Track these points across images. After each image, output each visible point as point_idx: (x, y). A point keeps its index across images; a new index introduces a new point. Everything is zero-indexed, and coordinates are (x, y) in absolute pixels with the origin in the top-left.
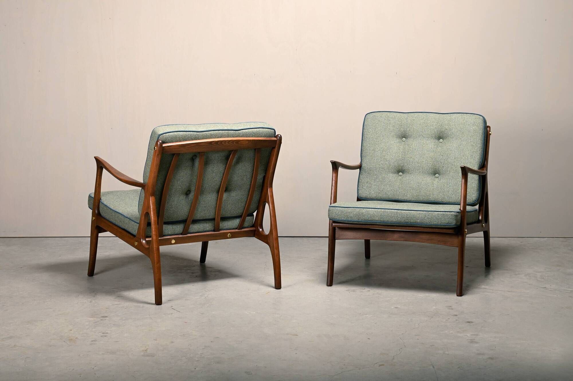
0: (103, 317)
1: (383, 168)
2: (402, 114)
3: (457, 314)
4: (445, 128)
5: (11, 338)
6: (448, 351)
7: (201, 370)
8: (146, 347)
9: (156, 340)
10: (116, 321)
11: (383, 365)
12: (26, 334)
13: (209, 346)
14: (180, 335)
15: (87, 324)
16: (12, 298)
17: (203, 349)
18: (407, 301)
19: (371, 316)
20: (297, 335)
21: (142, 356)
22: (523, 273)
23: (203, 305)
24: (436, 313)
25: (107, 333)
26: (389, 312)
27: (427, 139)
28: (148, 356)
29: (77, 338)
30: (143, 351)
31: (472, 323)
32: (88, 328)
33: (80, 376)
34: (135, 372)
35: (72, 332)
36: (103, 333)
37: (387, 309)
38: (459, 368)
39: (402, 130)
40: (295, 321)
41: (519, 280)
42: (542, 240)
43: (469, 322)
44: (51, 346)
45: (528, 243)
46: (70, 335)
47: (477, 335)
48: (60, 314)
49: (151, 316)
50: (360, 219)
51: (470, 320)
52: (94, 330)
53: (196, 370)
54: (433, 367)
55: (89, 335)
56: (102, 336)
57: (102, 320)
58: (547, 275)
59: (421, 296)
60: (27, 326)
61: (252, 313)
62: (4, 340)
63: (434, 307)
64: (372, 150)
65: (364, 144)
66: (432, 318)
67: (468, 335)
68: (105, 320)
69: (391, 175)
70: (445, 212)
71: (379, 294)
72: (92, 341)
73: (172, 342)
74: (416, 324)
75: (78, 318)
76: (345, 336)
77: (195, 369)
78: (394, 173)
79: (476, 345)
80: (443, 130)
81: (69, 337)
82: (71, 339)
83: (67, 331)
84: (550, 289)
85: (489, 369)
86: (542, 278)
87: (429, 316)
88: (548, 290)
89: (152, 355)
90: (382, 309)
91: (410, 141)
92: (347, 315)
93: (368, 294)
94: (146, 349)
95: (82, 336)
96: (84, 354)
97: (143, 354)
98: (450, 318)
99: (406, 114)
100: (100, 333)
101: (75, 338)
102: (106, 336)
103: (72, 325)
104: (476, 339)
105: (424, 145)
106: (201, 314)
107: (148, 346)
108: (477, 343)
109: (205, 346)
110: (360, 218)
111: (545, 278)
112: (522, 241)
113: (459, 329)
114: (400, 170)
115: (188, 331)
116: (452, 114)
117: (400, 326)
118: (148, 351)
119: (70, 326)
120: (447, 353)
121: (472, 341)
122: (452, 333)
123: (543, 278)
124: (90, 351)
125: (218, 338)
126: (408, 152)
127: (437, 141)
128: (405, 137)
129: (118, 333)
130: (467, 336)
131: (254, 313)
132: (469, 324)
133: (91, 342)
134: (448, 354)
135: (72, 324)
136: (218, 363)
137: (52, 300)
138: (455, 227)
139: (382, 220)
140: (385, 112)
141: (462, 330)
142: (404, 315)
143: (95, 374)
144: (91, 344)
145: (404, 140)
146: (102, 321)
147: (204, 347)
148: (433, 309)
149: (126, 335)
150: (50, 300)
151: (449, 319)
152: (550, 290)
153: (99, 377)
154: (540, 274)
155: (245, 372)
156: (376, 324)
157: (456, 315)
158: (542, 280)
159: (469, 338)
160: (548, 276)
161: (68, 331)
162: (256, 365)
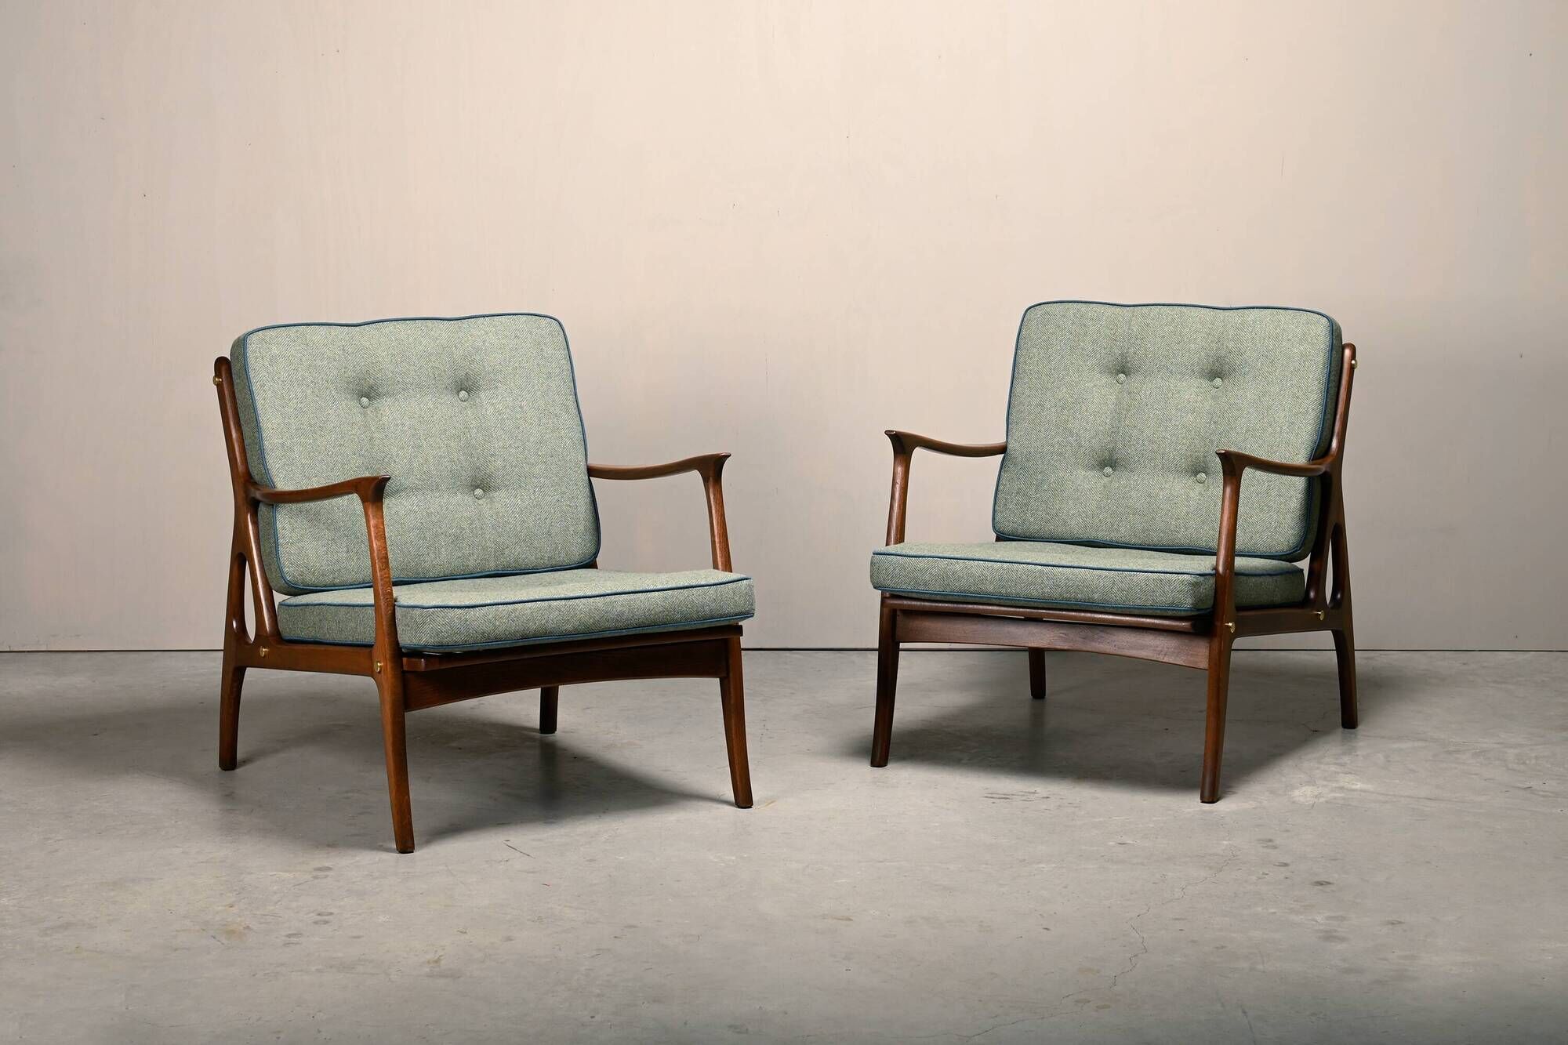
0: (320, 869)
1: (1060, 454)
2: (1118, 309)
3: (1288, 862)
4: (1227, 347)
5: (67, 926)
6: (1263, 963)
7: (609, 1021)
8: (436, 951)
9: (465, 933)
10: (354, 880)
11: (1109, 1007)
12: (109, 915)
13: (609, 950)
14: (528, 920)
15: (275, 888)
16: (71, 817)
17: (593, 957)
18: (1151, 825)
19: (1054, 865)
20: (851, 920)
21: (427, 976)
22: (1469, 750)
23: (592, 837)
24: (1230, 860)
25: (331, 914)
26: (1103, 856)
27: (1179, 376)
28: (442, 976)
29: (248, 927)
30: (429, 962)
31: (1329, 885)
32: (279, 901)
33: (278, 1038)
34: (430, 1027)
35: (234, 910)
36: (319, 915)
37: (1095, 848)
38: (1314, 1014)
39: (1117, 351)
40: (843, 881)
41: (1456, 768)
42: (1521, 656)
43: (1320, 884)
44: (176, 950)
45: (1484, 667)
46: (229, 920)
47: (1343, 918)
48: (202, 862)
49: (450, 868)
50: (948, 589)
51: (1322, 878)
52: (294, 905)
53: (593, 1019)
54: (1244, 1012)
55: (280, 919)
56: (316, 923)
57: (315, 877)
58: (1533, 755)
59: (1189, 813)
60: (112, 894)
61: (727, 857)
62: (48, 932)
63: (1225, 842)
64: (1037, 405)
65: (1018, 390)
66: (1221, 873)
67: (1319, 918)
68: (326, 877)
69: (1082, 473)
70: (1164, 573)
71: (1076, 807)
72: (289, 936)
73: (509, 939)
74: (1177, 890)
75: (252, 873)
76: (982, 922)
77: (592, 1017)
78: (1092, 468)
79: (1340, 947)
80: (1223, 353)
81: (225, 925)
82: (233, 932)
83: (220, 908)
84: (1541, 793)
85: (1396, 1018)
86: (1522, 761)
87: (1211, 868)
88: (1539, 795)
89: (454, 975)
90: (1084, 847)
91: (1135, 381)
92: (987, 864)
93: (1044, 807)
94: (436, 958)
95: (261, 923)
96: (267, 972)
97: (428, 970)
98: (1269, 871)
99: (1128, 308)
100: (312, 915)
101: (241, 928)
102: (326, 922)
103: (235, 890)
104: (1339, 929)
105: (1170, 395)
106: (588, 861)
107: (444, 949)
108: (1343, 940)
109: (599, 950)
110: (949, 585)
111: (1528, 762)
112: (1465, 662)
113: (1294, 901)
114: (1109, 462)
115: (552, 908)
116: (1246, 311)
117: (1132, 894)
118: (442, 962)
119: (229, 894)
120: (1260, 967)
121: (1329, 936)
122: (1275, 913)
123: (1524, 763)
124: (283, 965)
125: (634, 927)
126: (1128, 411)
127: (1205, 383)
128: (1123, 372)
129: (360, 914)
130: (1317, 921)
131: (734, 858)
132: (1320, 887)
133: (288, 939)
134: (1264, 972)
135: (235, 888)
136: (654, 1001)
137: (179, 823)
138: (1193, 616)
139: (1003, 591)
140: (1075, 302)
141: (1303, 904)
142: (1143, 864)
143: (319, 1031)
144: (286, 945)
145: (1122, 379)
146: (316, 881)
147: (595, 953)
148: (1224, 848)
149: (382, 919)
150: (173, 822)
151: (1267, 874)
152: (1544, 796)
153: (330, 1039)
154: (1516, 751)
155: (730, 1027)
156: (1065, 887)
157: (1286, 865)
158: (1522, 767)
159: (1322, 928)
160: (1536, 758)
161: (223, 908)
162: (758, 1007)
